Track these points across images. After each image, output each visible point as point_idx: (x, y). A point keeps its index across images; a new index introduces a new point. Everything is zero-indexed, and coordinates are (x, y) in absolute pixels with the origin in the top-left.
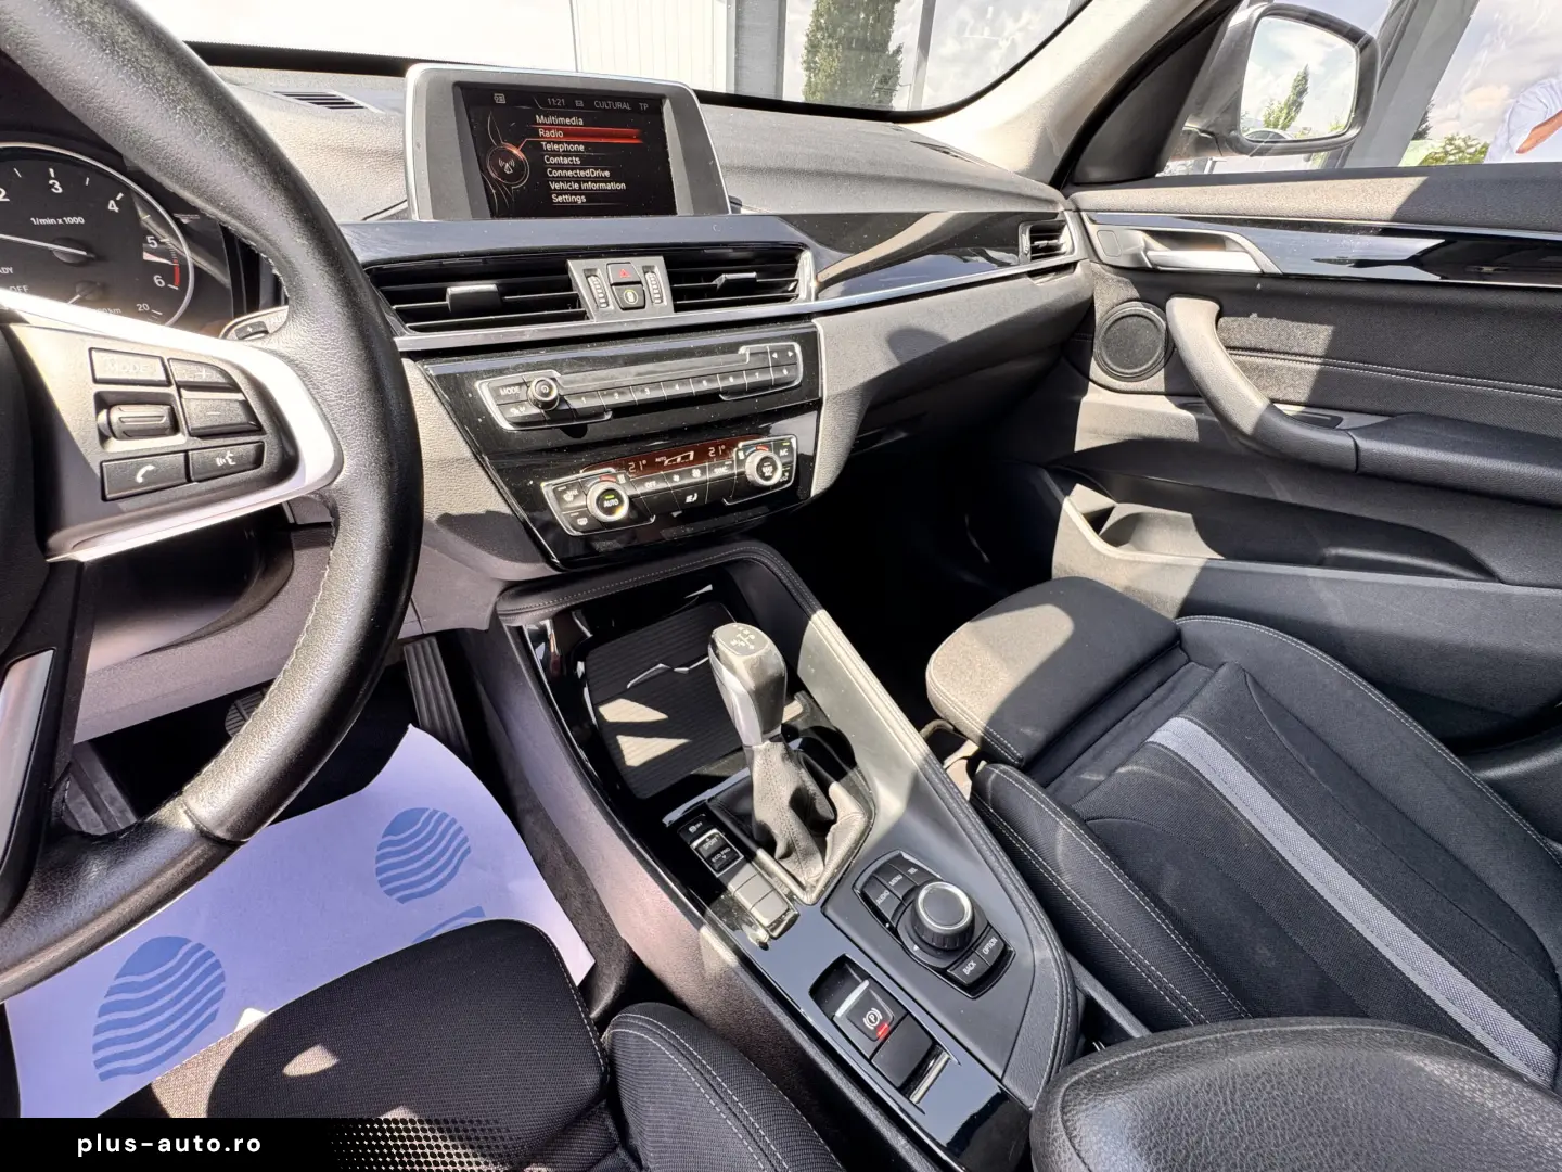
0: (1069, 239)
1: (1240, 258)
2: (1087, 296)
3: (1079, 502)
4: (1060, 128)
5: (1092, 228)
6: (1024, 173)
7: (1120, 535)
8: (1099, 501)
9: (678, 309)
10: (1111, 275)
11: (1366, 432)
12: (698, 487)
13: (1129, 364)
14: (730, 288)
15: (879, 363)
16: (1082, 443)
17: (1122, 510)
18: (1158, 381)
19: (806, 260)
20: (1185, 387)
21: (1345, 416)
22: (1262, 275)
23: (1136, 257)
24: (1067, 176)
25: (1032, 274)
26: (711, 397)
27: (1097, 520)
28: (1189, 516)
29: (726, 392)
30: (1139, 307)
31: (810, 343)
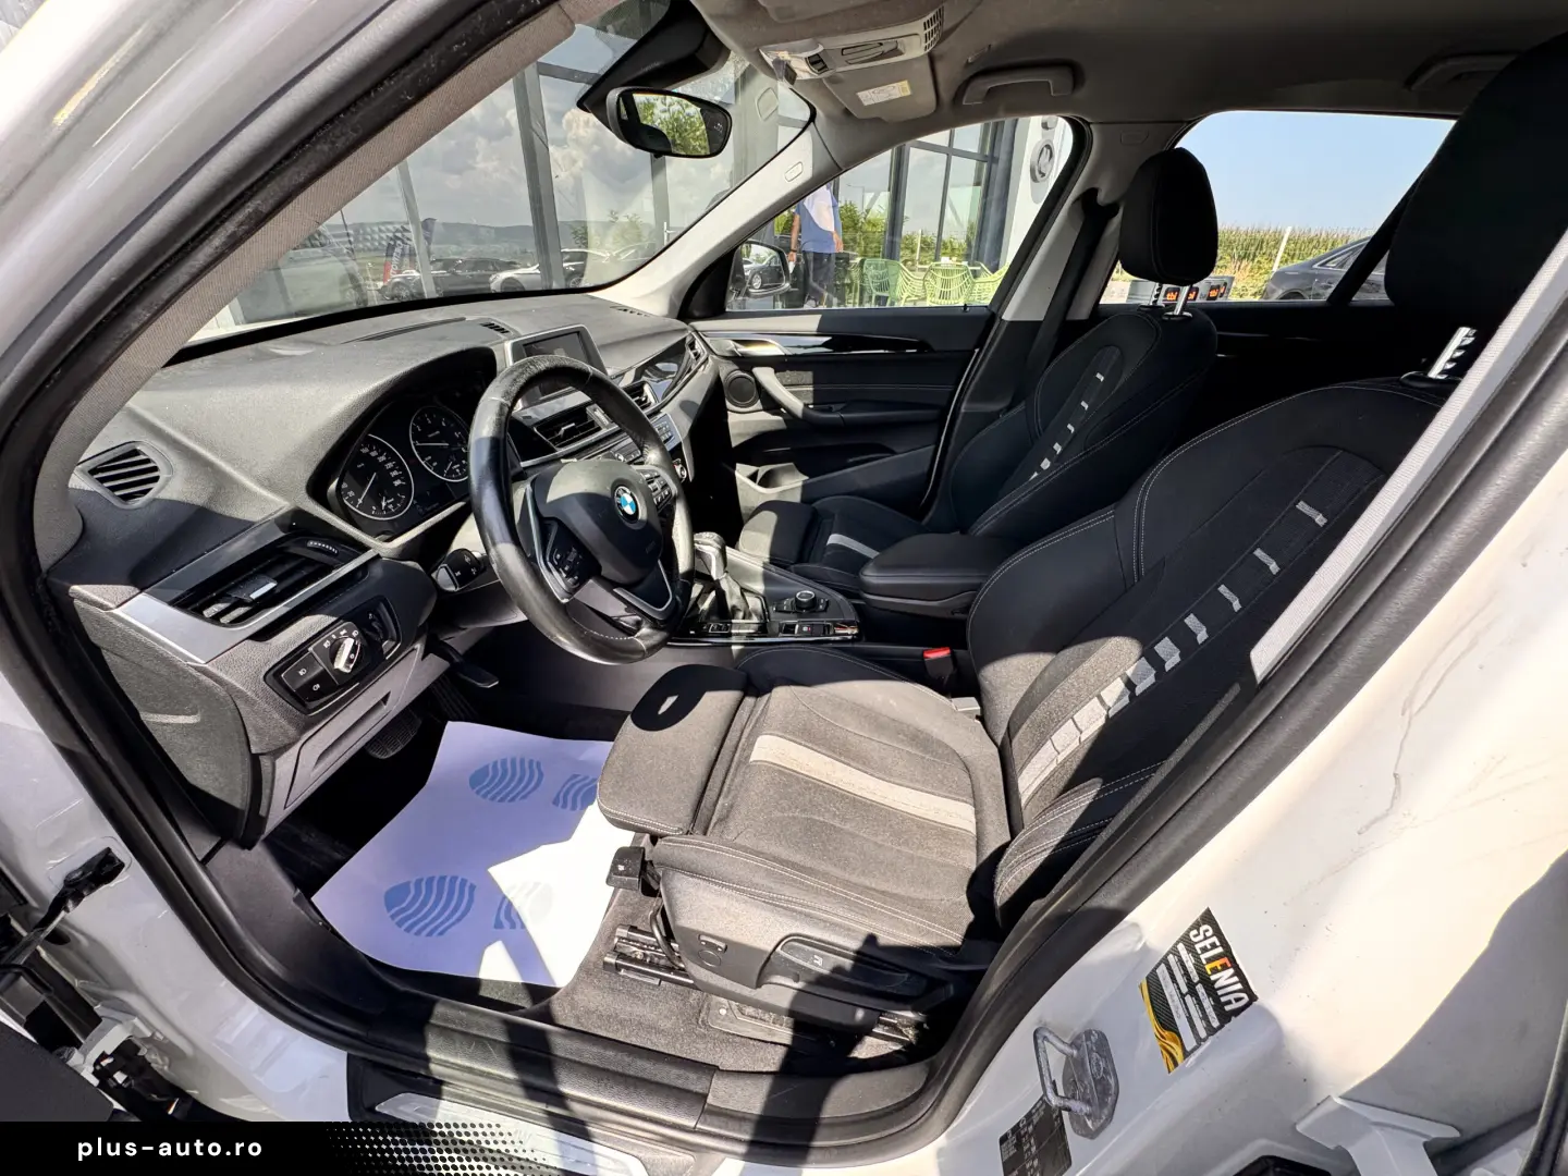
0: (700, 346)
1: (773, 349)
2: (717, 374)
3: (742, 472)
4: (677, 295)
5: (705, 340)
6: (667, 316)
7: (767, 481)
8: (752, 469)
10: (724, 361)
11: (842, 411)
13: (743, 399)
16: (734, 443)
17: (763, 470)
18: (758, 405)
20: (772, 405)
21: (833, 406)
22: (786, 356)
23: (733, 352)
24: (685, 316)
25: (699, 368)
27: (753, 477)
28: (791, 464)
30: (740, 373)
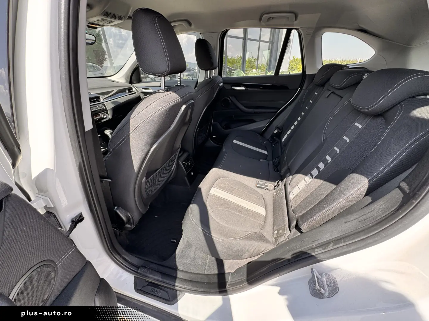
0: (134, 89)
2: (139, 96)
4: (128, 78)
5: (136, 88)
6: (125, 83)
9: (90, 103)
10: (141, 93)
12: (97, 119)
14: (93, 101)
15: (113, 106)
19: (101, 97)
23: (142, 91)
24: (131, 82)
25: (130, 95)
26: (96, 111)
29: (97, 110)
31: (104, 105)
